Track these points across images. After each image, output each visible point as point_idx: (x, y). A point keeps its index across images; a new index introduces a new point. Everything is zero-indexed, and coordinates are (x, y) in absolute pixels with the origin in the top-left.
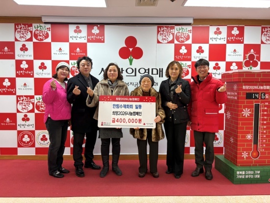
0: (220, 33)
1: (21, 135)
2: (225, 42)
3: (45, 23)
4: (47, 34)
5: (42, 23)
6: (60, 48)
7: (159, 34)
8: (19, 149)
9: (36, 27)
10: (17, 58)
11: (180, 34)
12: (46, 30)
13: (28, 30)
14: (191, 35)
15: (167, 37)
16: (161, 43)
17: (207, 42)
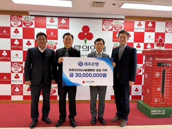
0: (141, 25)
1: (14, 87)
2: (144, 31)
3: (31, 15)
4: (32, 23)
5: (29, 15)
7: (103, 25)
8: (12, 97)
9: (25, 18)
10: (12, 37)
11: (116, 25)
12: (31, 20)
13: (19, 20)
14: (123, 26)
15: (108, 27)
17: (133, 31)
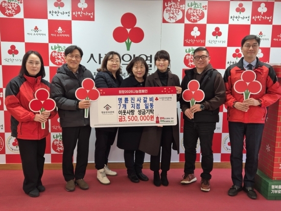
0: (243, 10)
2: (249, 23)
4: (19, 8)
6: (36, 27)
7: (165, 11)
11: (192, 11)
14: (206, 12)
15: (175, 14)
16: (168, 22)
17: (226, 22)
